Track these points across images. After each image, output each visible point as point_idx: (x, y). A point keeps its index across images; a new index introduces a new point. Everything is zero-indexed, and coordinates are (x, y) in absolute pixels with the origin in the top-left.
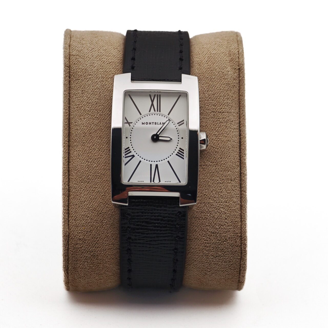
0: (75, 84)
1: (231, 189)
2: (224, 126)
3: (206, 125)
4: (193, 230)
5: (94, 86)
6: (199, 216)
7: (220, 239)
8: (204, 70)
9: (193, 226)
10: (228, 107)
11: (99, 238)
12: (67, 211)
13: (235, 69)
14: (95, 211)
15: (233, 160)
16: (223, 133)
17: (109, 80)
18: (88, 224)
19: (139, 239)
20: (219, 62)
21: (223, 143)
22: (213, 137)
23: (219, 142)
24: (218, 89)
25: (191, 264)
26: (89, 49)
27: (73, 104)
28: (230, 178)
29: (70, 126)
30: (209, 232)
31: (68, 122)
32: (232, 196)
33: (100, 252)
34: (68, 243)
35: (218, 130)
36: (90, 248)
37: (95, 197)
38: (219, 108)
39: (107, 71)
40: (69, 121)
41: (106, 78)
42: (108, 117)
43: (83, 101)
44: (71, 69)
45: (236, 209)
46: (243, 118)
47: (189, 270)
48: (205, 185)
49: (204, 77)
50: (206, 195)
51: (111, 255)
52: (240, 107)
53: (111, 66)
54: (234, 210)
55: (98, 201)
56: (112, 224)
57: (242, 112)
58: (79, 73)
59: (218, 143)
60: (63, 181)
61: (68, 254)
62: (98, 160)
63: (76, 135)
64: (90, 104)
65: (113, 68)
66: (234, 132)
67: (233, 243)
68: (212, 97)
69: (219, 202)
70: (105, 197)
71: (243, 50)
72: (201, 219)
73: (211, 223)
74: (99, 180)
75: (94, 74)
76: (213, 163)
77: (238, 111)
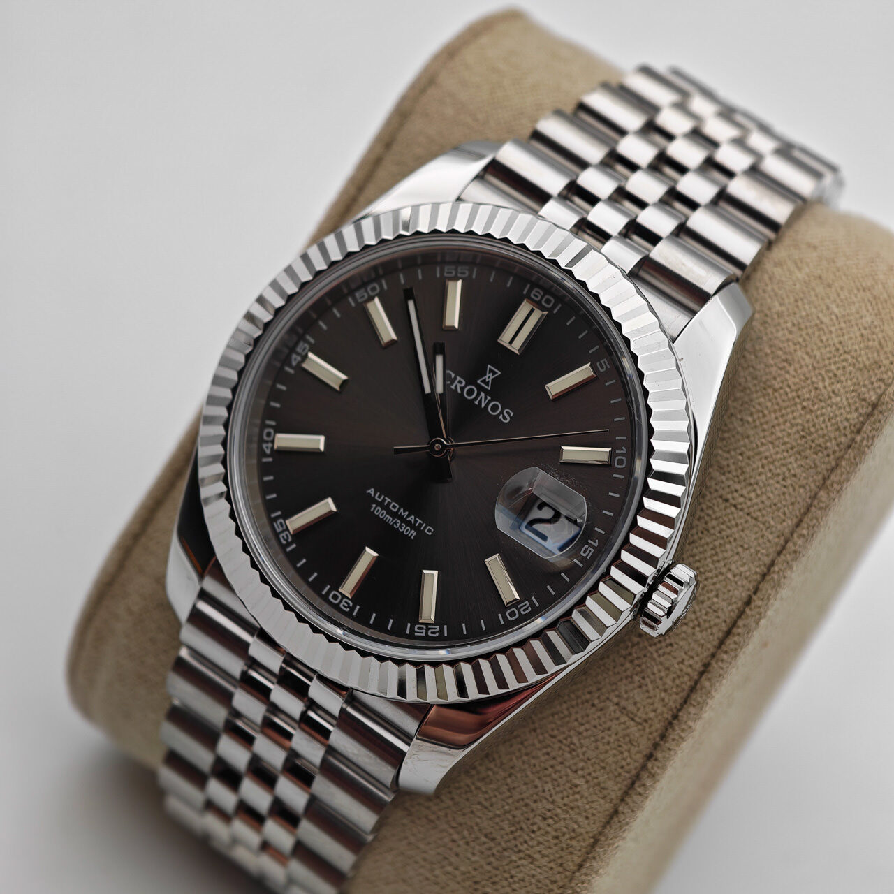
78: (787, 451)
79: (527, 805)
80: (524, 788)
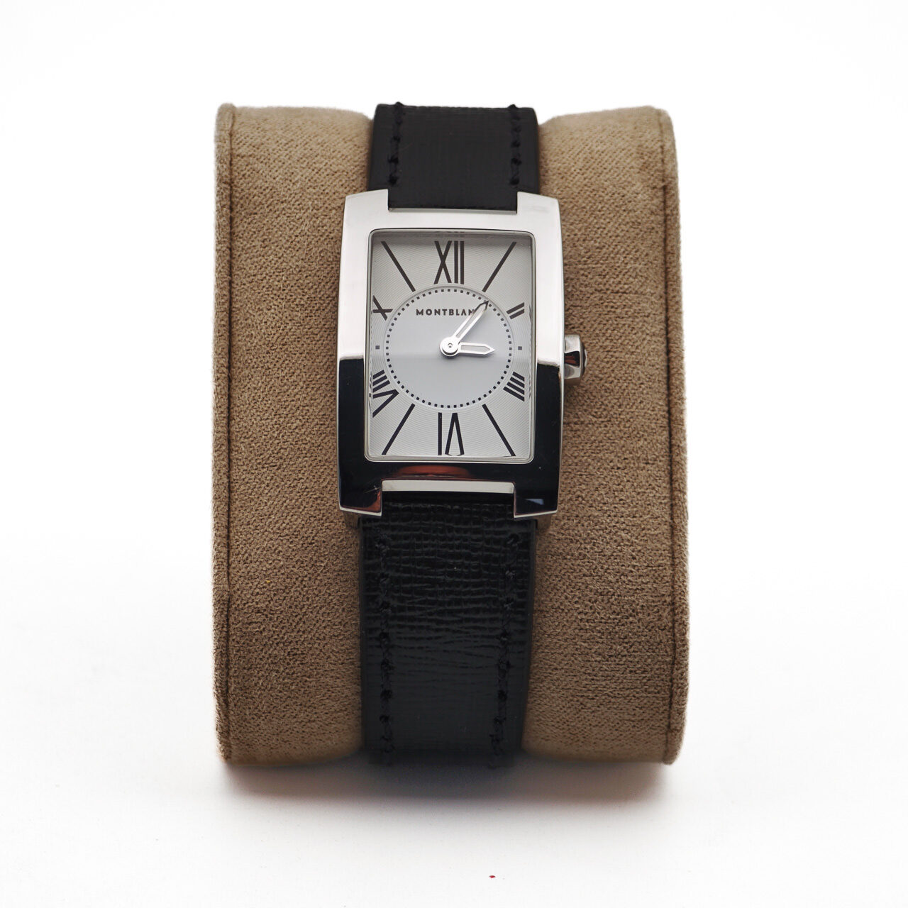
0: (246, 225)
1: (647, 484)
2: (626, 326)
3: (581, 324)
4: (548, 587)
5: (294, 228)
6: (563, 550)
7: (619, 609)
8: (574, 189)
9: (550, 576)
10: (637, 280)
11: (306, 607)
12: (225, 539)
13: (655, 188)
14: (296, 538)
15: (649, 412)
16: (625, 343)
17: (331, 214)
18: (279, 571)
19: (410, 609)
20: (612, 171)
21: (624, 368)
22: (598, 354)
23: (615, 365)
24: (610, 234)
25: (546, 677)
26: (280, 142)
27: (241, 274)
28: (644, 456)
29: (233, 330)
30: (591, 591)
31: (226, 319)
32: (648, 503)
33: (311, 645)
34: (228, 620)
35: (610, 336)
36: (284, 634)
37: (297, 503)
38: (613, 282)
39: (327, 191)
40: (230, 318)
41: (323, 208)
42: (330, 305)
43: (266, 265)
44: (234, 188)
45: (659, 535)
46: (674, 308)
47: (540, 696)
48: (579, 473)
49: (575, 205)
50: (582, 497)
51: (338, 652)
52: (666, 282)
53: (337, 180)
54: (654, 537)
55: (303, 513)
56: (340, 570)
57: (672, 295)
58: (256, 198)
59: (611, 369)
60: (215, 466)
61: (228, 649)
62: (305, 412)
63: (248, 350)
64: (283, 273)
65: (342, 185)
66: (653, 342)
67: (651, 622)
68: (596, 254)
69: (615, 516)
70: (323, 502)
71: (673, 145)
72: (569, 557)
73: (596, 568)
74: (307, 461)
75: (294, 200)
76: (601, 417)
77: (662, 293)
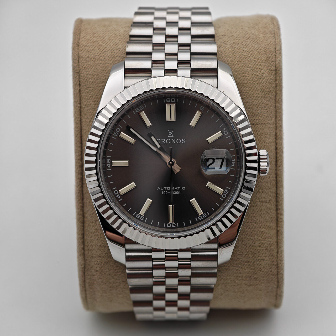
78: (261, 99)
79: (252, 246)
80: (249, 242)
